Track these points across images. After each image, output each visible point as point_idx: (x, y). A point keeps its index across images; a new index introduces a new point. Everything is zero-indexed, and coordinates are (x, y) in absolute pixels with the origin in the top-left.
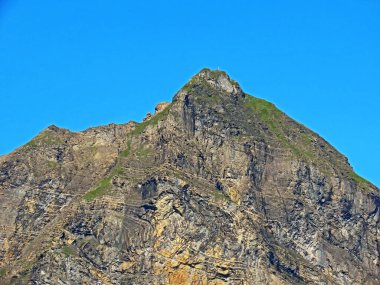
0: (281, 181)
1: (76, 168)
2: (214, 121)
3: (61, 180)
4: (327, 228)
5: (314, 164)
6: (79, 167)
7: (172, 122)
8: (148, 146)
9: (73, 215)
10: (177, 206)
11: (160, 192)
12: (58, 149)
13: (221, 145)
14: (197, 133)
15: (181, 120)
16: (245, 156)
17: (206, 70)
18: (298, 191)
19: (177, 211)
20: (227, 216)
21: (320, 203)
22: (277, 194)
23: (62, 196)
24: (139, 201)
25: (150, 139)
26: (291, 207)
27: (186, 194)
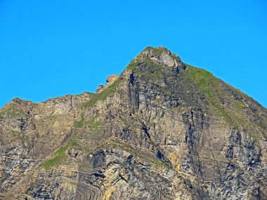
0: (216, 145)
1: (38, 136)
2: (156, 95)
3: (24, 147)
4: (257, 186)
5: (244, 130)
6: (41, 135)
7: (118, 100)
8: (98, 119)
9: (34, 181)
10: (122, 174)
11: (107, 163)
12: (22, 120)
13: (163, 115)
14: (141, 106)
15: (126, 96)
16: (183, 125)
17: (149, 49)
18: (230, 154)
19: (123, 178)
20: (166, 181)
21: (250, 164)
22: (212, 157)
23: (26, 161)
24: (90, 170)
25: (100, 112)
26: (224, 169)
27: (130, 163)
